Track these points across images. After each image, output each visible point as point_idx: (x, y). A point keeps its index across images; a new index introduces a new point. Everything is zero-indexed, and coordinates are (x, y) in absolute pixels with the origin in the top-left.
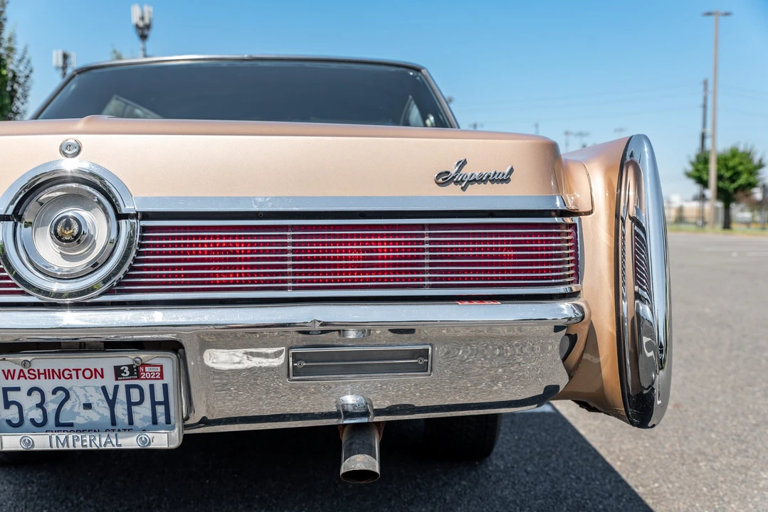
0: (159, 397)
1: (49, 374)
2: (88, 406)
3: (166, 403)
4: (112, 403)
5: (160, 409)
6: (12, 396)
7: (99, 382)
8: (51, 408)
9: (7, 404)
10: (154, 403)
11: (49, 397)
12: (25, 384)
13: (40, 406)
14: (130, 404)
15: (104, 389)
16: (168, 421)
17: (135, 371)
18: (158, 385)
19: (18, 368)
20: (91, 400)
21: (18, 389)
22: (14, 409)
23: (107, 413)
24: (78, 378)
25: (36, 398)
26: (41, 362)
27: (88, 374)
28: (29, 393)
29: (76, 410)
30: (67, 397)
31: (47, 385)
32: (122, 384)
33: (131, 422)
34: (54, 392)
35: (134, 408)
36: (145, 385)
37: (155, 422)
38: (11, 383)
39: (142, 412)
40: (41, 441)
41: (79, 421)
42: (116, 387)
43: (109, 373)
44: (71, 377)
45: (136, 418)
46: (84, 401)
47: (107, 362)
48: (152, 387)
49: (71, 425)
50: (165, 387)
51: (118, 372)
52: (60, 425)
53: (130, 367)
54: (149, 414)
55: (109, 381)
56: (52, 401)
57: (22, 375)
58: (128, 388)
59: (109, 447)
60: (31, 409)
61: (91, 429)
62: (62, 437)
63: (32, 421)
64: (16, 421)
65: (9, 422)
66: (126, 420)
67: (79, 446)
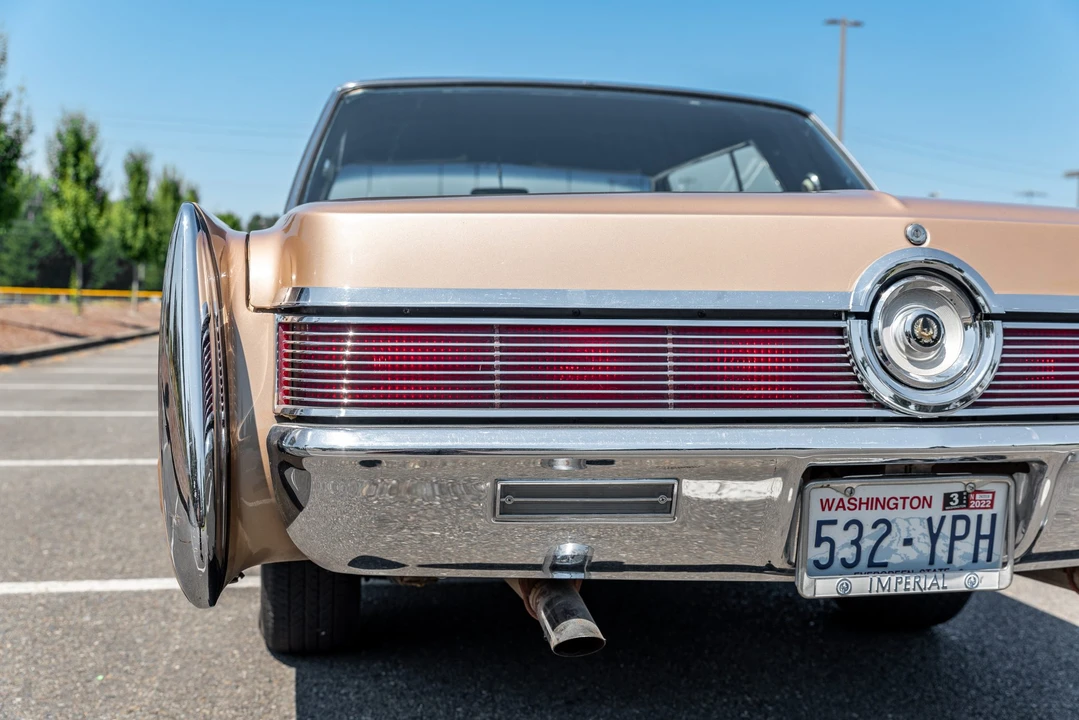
0: (985, 530)
1: (872, 503)
2: (908, 542)
3: (991, 537)
4: (934, 538)
5: (984, 544)
6: (826, 531)
7: (925, 513)
8: (867, 544)
9: (819, 541)
10: (979, 537)
11: (868, 530)
12: (843, 516)
13: (856, 543)
14: (954, 538)
15: (930, 520)
16: (989, 559)
17: (965, 499)
18: (987, 515)
19: (838, 496)
20: (913, 535)
21: (834, 522)
22: (826, 546)
23: (927, 551)
24: (904, 508)
25: (854, 531)
26: (865, 489)
27: (915, 503)
28: (846, 528)
29: (894, 547)
30: (889, 531)
31: (867, 517)
32: (949, 514)
33: (950, 560)
34: (875, 526)
35: (957, 544)
36: (972, 514)
37: (975, 560)
38: (828, 515)
39: (964, 548)
40: (862, 585)
41: (894, 560)
42: (943, 518)
43: (938, 502)
44: (896, 508)
45: (957, 554)
46: (905, 535)
47: (936, 489)
48: (980, 517)
49: (885, 565)
50: (994, 517)
51: (947, 499)
52: (876, 566)
53: (960, 494)
54: (970, 550)
55: (936, 511)
56: (869, 537)
57: (841, 505)
58: (955, 518)
59: (934, 590)
60: (843, 547)
61: (905, 569)
62: (885, 580)
63: (843, 561)
64: (823, 563)
65: (817, 563)
66: (945, 558)
67: (901, 590)
